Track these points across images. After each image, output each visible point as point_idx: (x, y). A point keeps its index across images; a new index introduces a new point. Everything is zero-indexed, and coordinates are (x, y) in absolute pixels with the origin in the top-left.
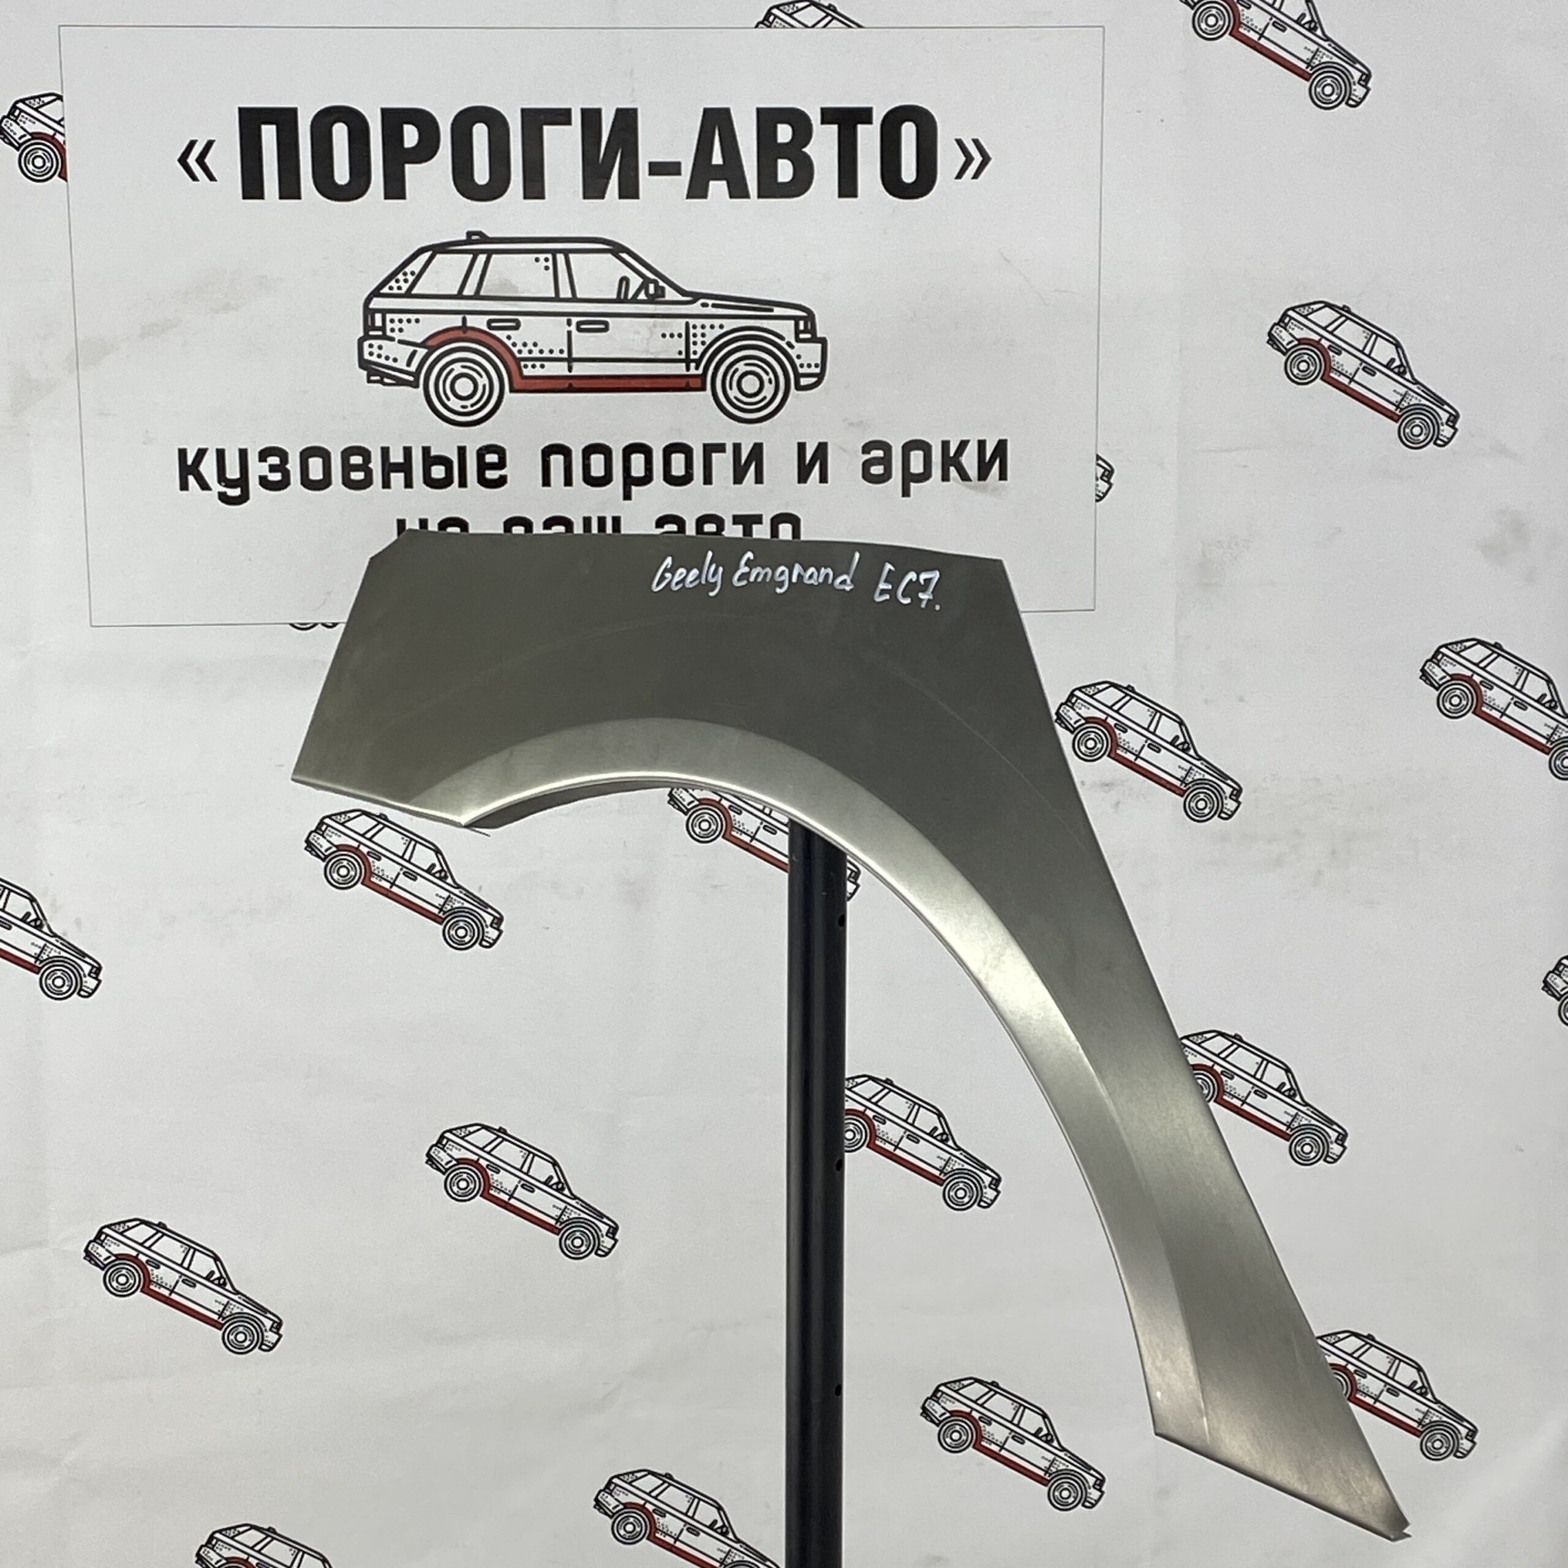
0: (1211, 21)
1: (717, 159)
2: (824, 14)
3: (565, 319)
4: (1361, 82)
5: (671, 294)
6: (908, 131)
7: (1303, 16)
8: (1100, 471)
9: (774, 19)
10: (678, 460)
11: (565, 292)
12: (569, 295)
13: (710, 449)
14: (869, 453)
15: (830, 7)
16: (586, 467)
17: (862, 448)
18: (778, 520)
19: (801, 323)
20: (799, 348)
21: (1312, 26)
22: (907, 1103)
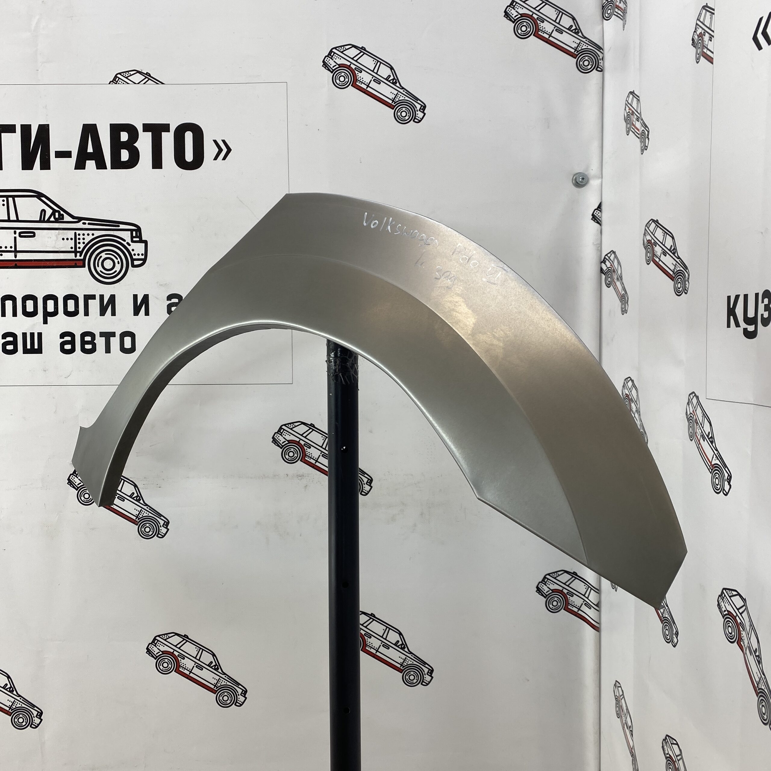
0: (342, 79)
1: (90, 149)
2: (144, 77)
3: (13, 230)
4: (421, 110)
5: (67, 218)
6: (189, 136)
7: (389, 76)
9: (118, 80)
10: (71, 304)
11: (13, 217)
12: (16, 219)
13: (88, 298)
14: (171, 300)
15: (147, 73)
16: (24, 307)
17: (167, 297)
18: (124, 335)
19: (134, 233)
20: (133, 246)
21: (394, 81)
22: (196, 648)
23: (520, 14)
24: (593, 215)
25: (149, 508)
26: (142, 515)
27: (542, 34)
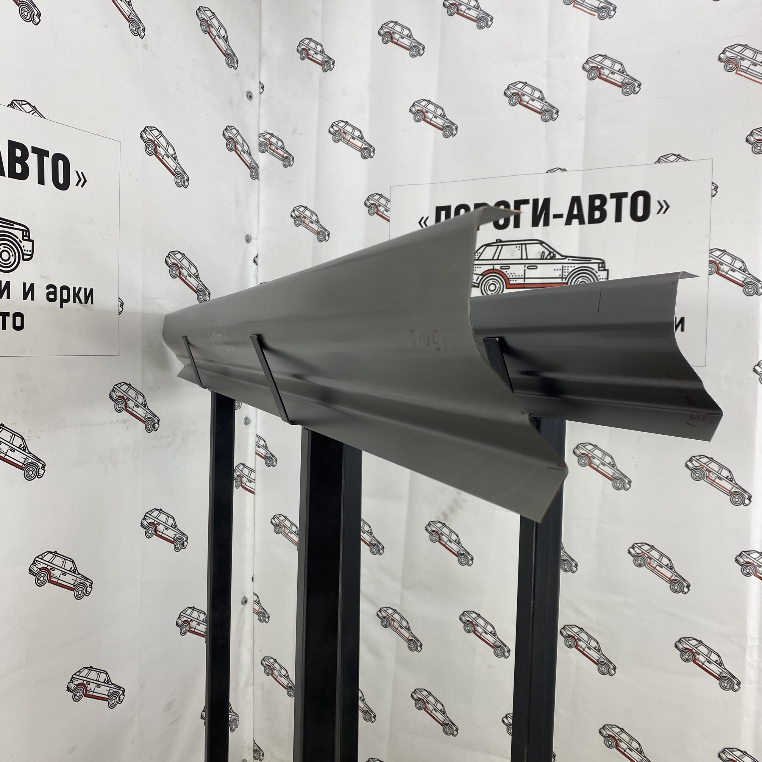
0: (150, 149)
2: (32, 109)
4: (187, 181)
6: (61, 163)
7: (173, 154)
8: (120, 303)
9: (14, 106)
14: (49, 289)
15: (34, 106)
17: (47, 287)
18: (16, 315)
19: (25, 232)
20: (23, 243)
21: (175, 159)
22: (62, 560)
23: (230, 137)
24: (254, 260)
25: (32, 455)
26: (27, 462)
27: (237, 151)
